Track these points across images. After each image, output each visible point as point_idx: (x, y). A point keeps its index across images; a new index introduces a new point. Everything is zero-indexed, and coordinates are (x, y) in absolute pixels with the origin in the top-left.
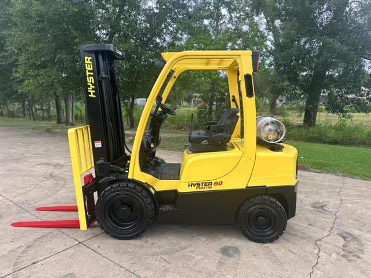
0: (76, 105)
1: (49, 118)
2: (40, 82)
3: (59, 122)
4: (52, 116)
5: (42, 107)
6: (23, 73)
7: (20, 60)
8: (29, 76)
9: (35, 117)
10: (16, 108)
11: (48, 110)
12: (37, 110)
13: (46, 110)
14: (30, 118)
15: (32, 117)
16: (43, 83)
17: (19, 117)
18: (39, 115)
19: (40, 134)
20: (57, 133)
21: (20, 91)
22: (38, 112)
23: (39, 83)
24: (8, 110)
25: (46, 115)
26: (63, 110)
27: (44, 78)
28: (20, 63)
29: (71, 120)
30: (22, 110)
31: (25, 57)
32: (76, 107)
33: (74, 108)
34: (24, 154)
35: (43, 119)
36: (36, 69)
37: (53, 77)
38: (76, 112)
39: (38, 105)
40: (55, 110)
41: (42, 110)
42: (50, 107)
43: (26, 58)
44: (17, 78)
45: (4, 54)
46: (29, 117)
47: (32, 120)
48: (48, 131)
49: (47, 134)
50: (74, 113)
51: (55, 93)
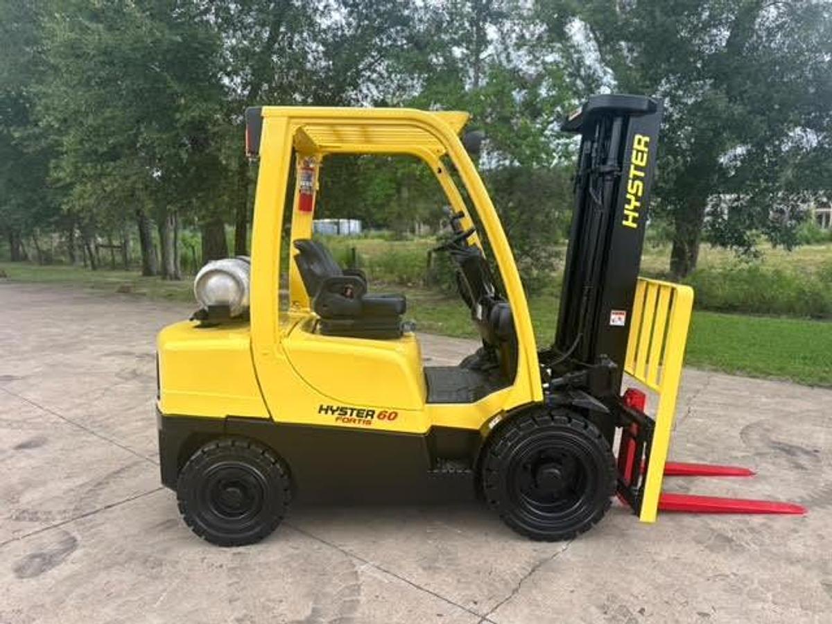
0: (184, 235)
1: (126, 265)
2: (108, 189)
3: (148, 272)
4: (131, 259)
5: (110, 240)
6: (71, 171)
7: (65, 143)
8: (84, 176)
9: (96, 262)
10: (55, 244)
11: (123, 247)
12: (101, 249)
13: (118, 247)
14: (86, 266)
15: (89, 262)
16: (113, 191)
17: (61, 262)
18: (104, 258)
19: (106, 297)
20: (144, 294)
21: (65, 207)
22: (102, 251)
23: (105, 191)
24: (38, 248)
25: (119, 258)
26: (156, 246)
27: (116, 181)
28: (64, 149)
29: (172, 268)
30: (68, 247)
31: (74, 137)
32: (183, 240)
33: (179, 242)
34: (76, 337)
35: (114, 266)
36: (98, 161)
37: (133, 178)
38: (184, 250)
39: (102, 237)
40: (139, 247)
41: (110, 246)
42: (126, 242)
43: (78, 139)
44: (59, 180)
45: (31, 132)
46: (82, 264)
47: (90, 268)
48: (124, 290)
49: (123, 297)
50: (179, 253)
51: (138, 212)
